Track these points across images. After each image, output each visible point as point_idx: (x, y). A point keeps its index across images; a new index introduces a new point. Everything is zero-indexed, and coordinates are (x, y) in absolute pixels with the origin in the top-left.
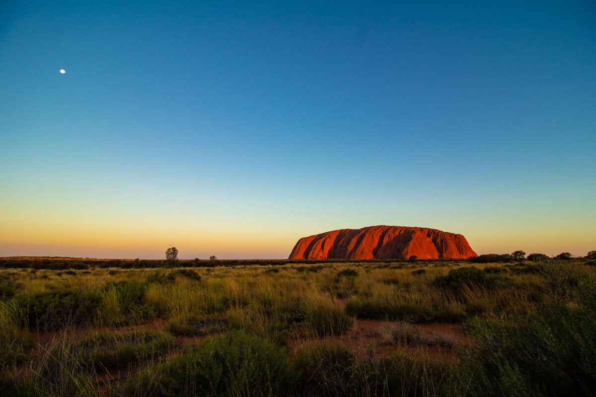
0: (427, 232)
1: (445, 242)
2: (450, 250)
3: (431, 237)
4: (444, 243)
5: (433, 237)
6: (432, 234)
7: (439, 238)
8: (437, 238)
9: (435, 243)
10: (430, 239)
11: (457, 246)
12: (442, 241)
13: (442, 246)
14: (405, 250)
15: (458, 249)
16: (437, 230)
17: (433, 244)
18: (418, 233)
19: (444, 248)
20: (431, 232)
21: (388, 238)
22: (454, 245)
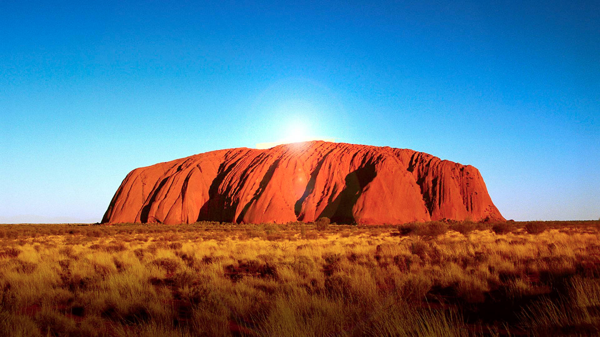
0: (407, 161)
1: (440, 184)
2: (448, 200)
3: (415, 172)
4: (438, 186)
5: (419, 170)
6: (418, 164)
7: (430, 173)
8: (426, 174)
9: (422, 187)
10: (413, 177)
11: (462, 192)
12: (434, 182)
13: (434, 193)
14: (360, 201)
15: (465, 200)
16: (428, 156)
17: (418, 187)
18: (390, 161)
19: (438, 197)
20: (416, 161)
21: (326, 172)
22: (458, 190)
